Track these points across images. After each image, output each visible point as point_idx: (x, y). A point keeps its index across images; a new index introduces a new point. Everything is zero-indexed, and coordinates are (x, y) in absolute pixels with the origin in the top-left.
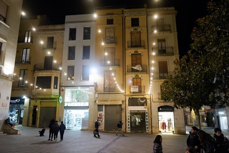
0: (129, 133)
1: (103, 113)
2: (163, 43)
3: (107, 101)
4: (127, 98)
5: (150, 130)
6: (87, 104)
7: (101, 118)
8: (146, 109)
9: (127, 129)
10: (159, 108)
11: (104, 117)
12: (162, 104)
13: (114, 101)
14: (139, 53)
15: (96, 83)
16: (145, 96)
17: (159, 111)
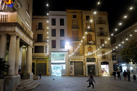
0: (87, 76)
1: (73, 66)
2: (102, 30)
3: (76, 59)
4: (86, 58)
5: (98, 74)
6: (64, 62)
7: (72, 69)
8: (95, 64)
9: (87, 74)
10: (101, 63)
11: (73, 68)
12: (103, 61)
13: (79, 59)
14: (91, 34)
15: (69, 50)
16: (95, 57)
17: (102, 64)
